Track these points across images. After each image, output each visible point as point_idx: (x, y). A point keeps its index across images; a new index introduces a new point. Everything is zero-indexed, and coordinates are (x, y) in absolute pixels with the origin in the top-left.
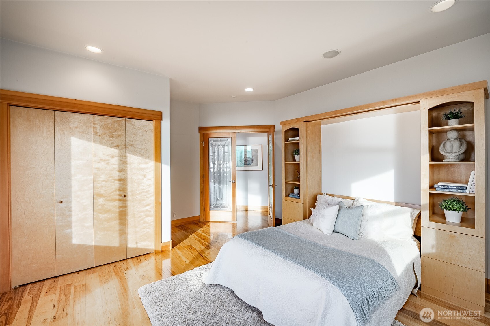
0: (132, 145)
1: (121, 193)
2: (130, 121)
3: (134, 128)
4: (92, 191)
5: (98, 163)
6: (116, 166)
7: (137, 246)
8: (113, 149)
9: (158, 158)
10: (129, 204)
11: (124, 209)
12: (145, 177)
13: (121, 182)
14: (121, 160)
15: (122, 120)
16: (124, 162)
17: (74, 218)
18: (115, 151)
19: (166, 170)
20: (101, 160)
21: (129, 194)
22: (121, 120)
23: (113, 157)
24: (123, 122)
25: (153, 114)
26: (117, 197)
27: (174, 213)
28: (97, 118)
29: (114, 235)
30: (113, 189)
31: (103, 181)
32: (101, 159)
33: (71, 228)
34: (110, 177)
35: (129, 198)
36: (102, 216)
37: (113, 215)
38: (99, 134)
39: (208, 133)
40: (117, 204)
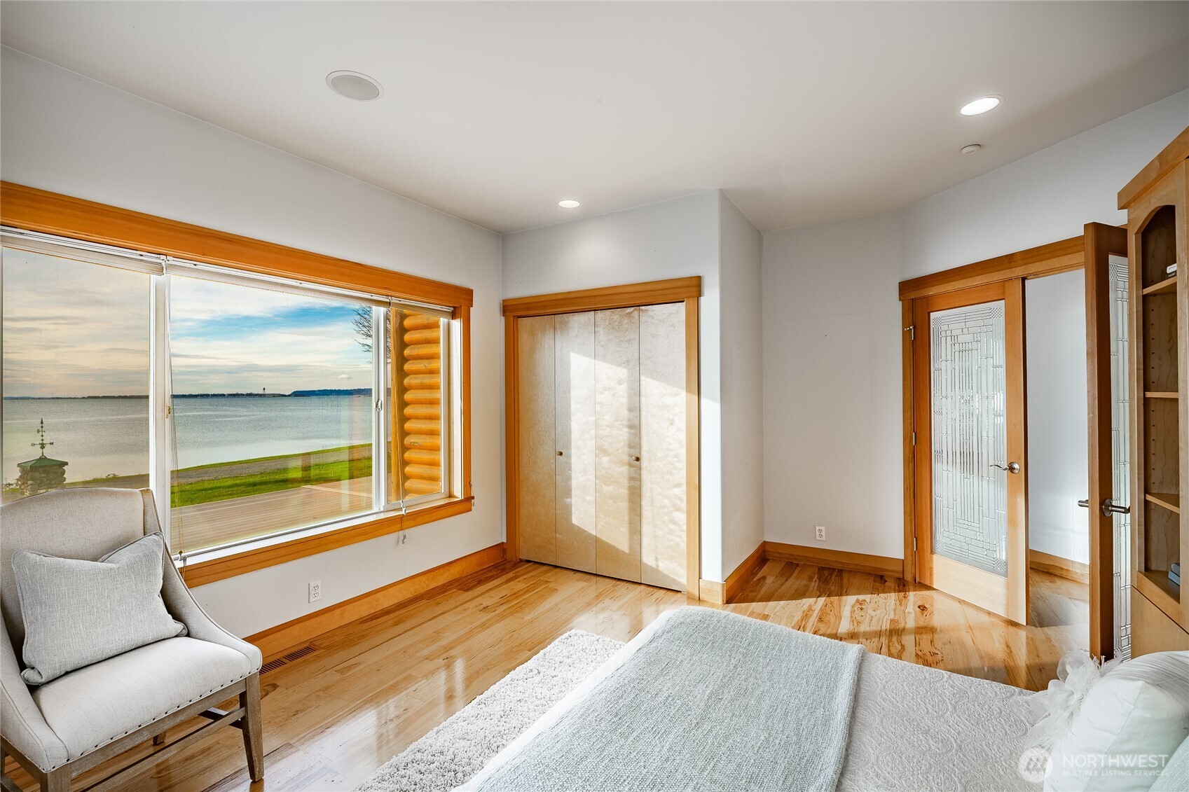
0: (649, 358)
1: (632, 451)
2: (646, 310)
3: (652, 323)
4: (594, 442)
5: (601, 393)
6: (624, 400)
7: (657, 566)
8: (619, 369)
9: (696, 385)
10: (645, 475)
11: (637, 484)
12: (672, 424)
13: (632, 431)
14: (632, 389)
15: (635, 310)
16: (636, 393)
17: (574, 483)
18: (623, 372)
19: (712, 409)
20: (605, 389)
21: (644, 456)
22: (632, 312)
23: (620, 383)
24: (636, 314)
25: (686, 287)
26: (626, 458)
27: (817, 528)
28: (600, 314)
29: (622, 529)
30: (620, 442)
31: (608, 426)
32: (605, 387)
33: (571, 497)
34: (616, 420)
35: (644, 463)
36: (608, 489)
37: (620, 490)
38: (602, 343)
39: (927, 297)
40: (625, 470)
